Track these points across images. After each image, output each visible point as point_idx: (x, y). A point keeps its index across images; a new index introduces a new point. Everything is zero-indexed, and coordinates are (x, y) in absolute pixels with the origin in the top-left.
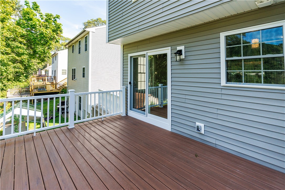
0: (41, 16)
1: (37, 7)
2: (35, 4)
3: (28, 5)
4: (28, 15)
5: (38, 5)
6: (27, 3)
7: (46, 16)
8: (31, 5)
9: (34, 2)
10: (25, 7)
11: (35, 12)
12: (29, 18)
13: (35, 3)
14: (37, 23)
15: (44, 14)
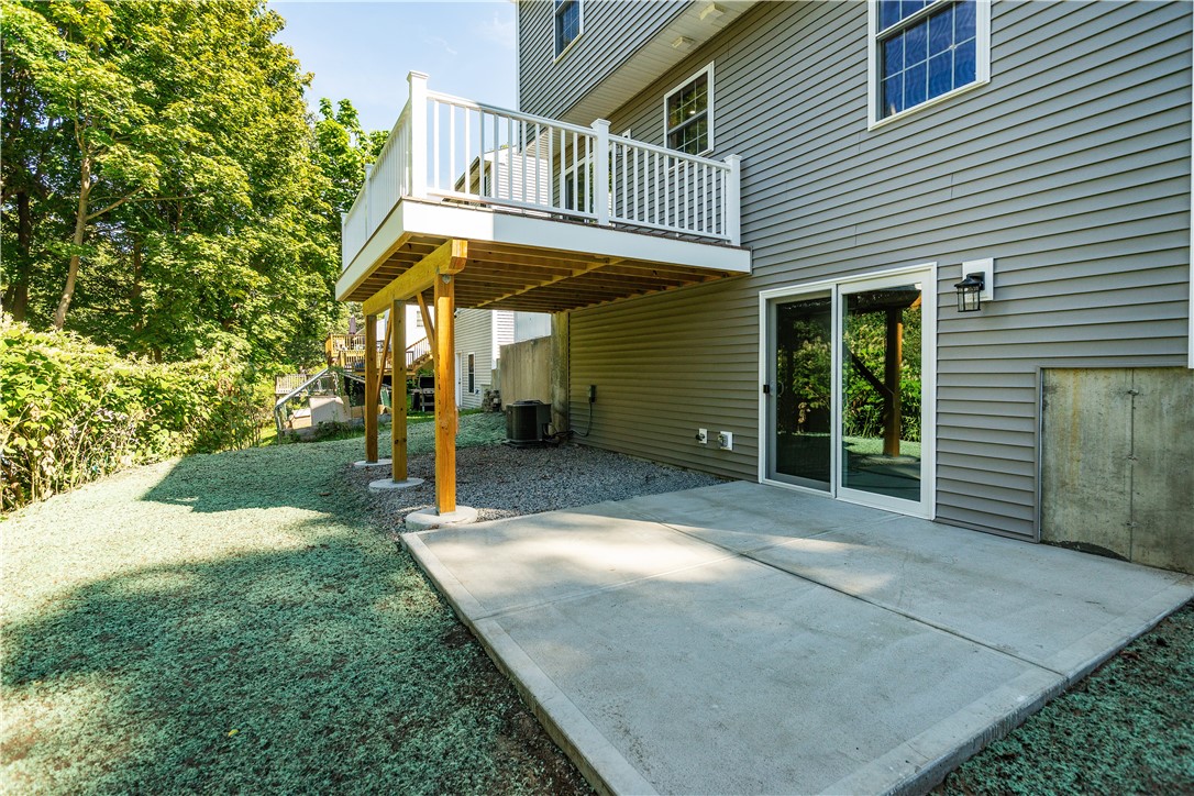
0: (362, 139)
1: (350, 116)
2: (345, 106)
3: (328, 110)
4: (335, 137)
5: (353, 109)
6: (325, 107)
7: (373, 139)
8: (336, 110)
9: (342, 99)
10: (322, 118)
11: (347, 131)
12: (336, 145)
13: (347, 104)
14: (359, 158)
15: (367, 134)
